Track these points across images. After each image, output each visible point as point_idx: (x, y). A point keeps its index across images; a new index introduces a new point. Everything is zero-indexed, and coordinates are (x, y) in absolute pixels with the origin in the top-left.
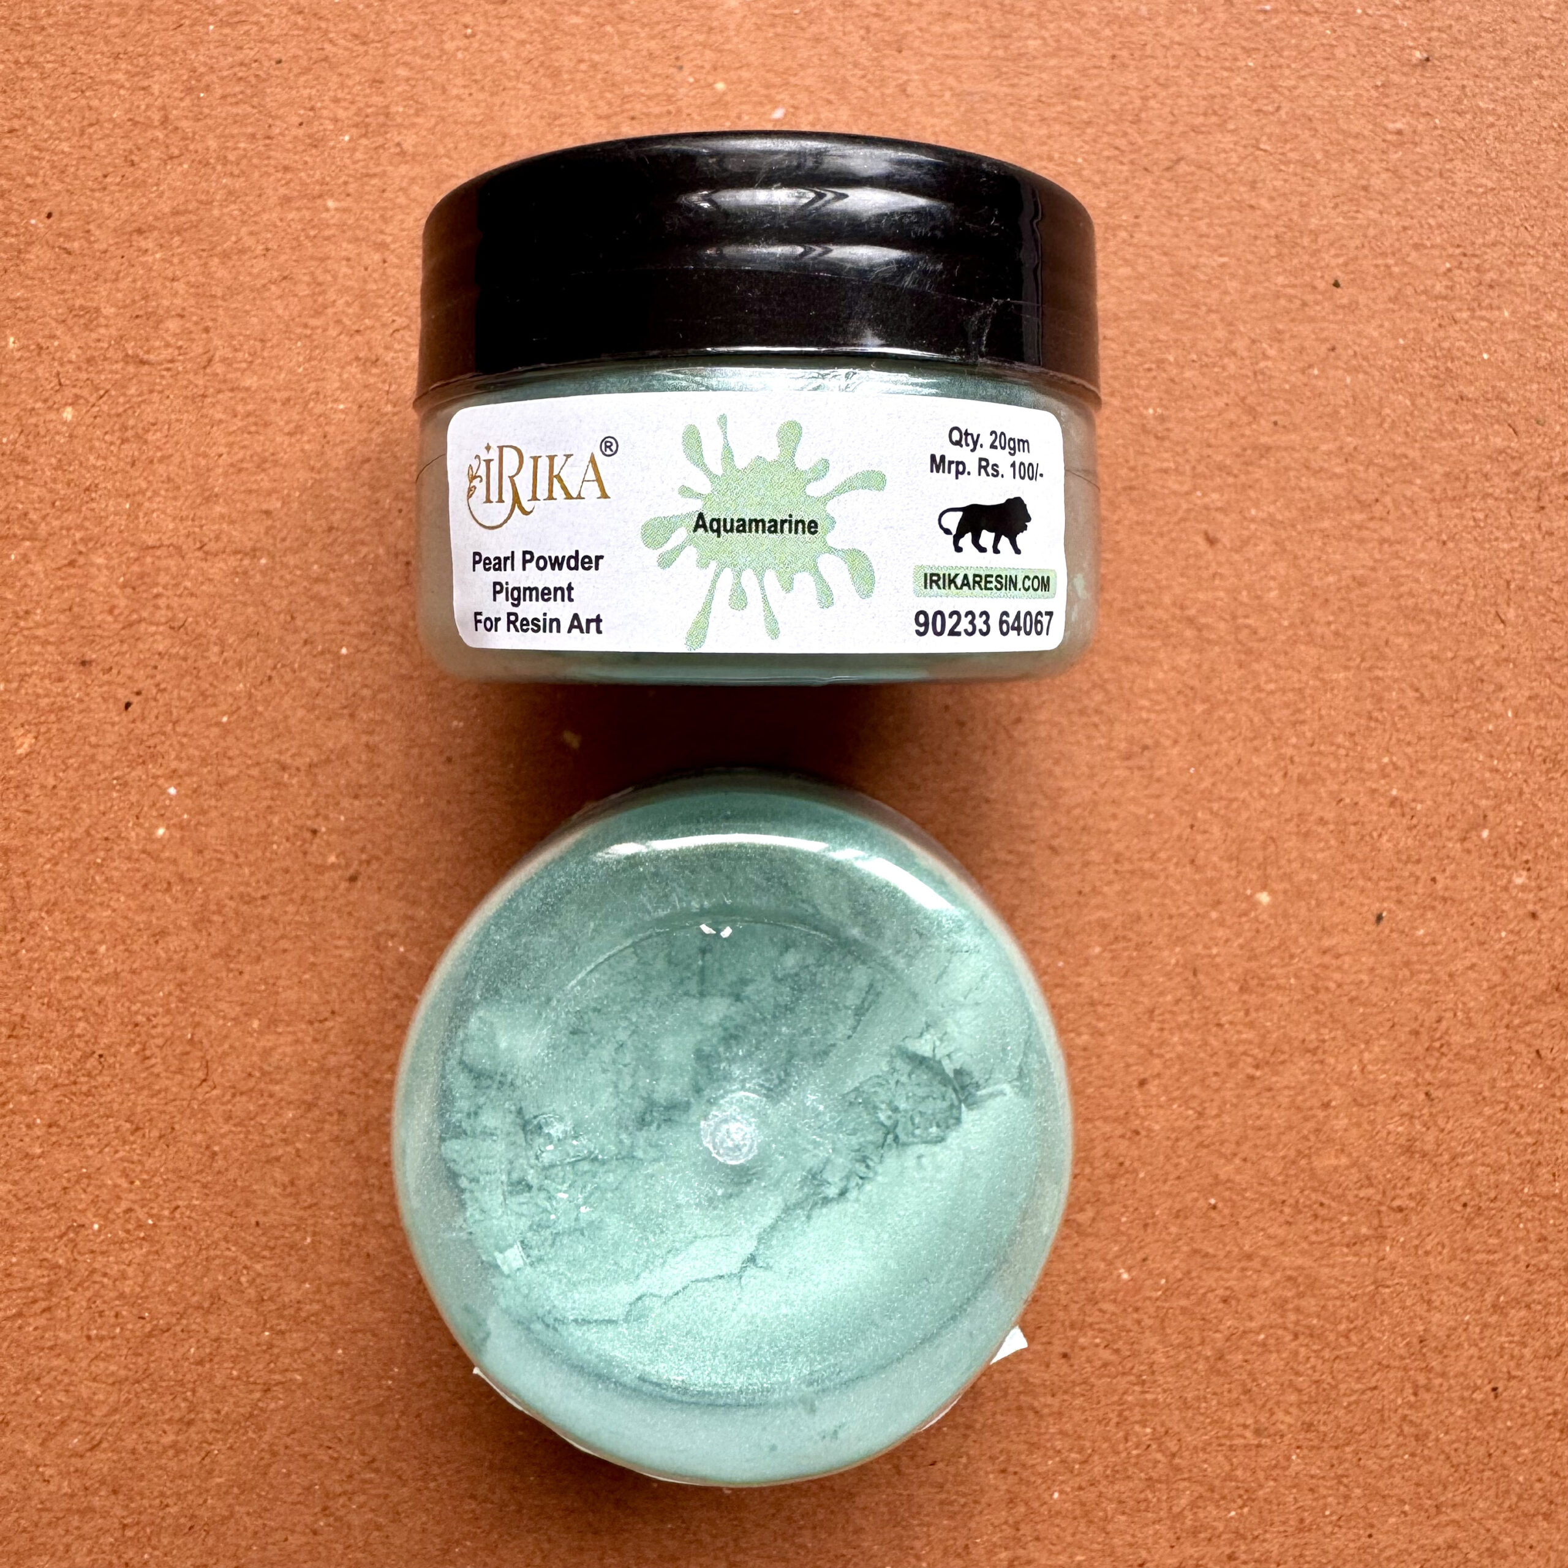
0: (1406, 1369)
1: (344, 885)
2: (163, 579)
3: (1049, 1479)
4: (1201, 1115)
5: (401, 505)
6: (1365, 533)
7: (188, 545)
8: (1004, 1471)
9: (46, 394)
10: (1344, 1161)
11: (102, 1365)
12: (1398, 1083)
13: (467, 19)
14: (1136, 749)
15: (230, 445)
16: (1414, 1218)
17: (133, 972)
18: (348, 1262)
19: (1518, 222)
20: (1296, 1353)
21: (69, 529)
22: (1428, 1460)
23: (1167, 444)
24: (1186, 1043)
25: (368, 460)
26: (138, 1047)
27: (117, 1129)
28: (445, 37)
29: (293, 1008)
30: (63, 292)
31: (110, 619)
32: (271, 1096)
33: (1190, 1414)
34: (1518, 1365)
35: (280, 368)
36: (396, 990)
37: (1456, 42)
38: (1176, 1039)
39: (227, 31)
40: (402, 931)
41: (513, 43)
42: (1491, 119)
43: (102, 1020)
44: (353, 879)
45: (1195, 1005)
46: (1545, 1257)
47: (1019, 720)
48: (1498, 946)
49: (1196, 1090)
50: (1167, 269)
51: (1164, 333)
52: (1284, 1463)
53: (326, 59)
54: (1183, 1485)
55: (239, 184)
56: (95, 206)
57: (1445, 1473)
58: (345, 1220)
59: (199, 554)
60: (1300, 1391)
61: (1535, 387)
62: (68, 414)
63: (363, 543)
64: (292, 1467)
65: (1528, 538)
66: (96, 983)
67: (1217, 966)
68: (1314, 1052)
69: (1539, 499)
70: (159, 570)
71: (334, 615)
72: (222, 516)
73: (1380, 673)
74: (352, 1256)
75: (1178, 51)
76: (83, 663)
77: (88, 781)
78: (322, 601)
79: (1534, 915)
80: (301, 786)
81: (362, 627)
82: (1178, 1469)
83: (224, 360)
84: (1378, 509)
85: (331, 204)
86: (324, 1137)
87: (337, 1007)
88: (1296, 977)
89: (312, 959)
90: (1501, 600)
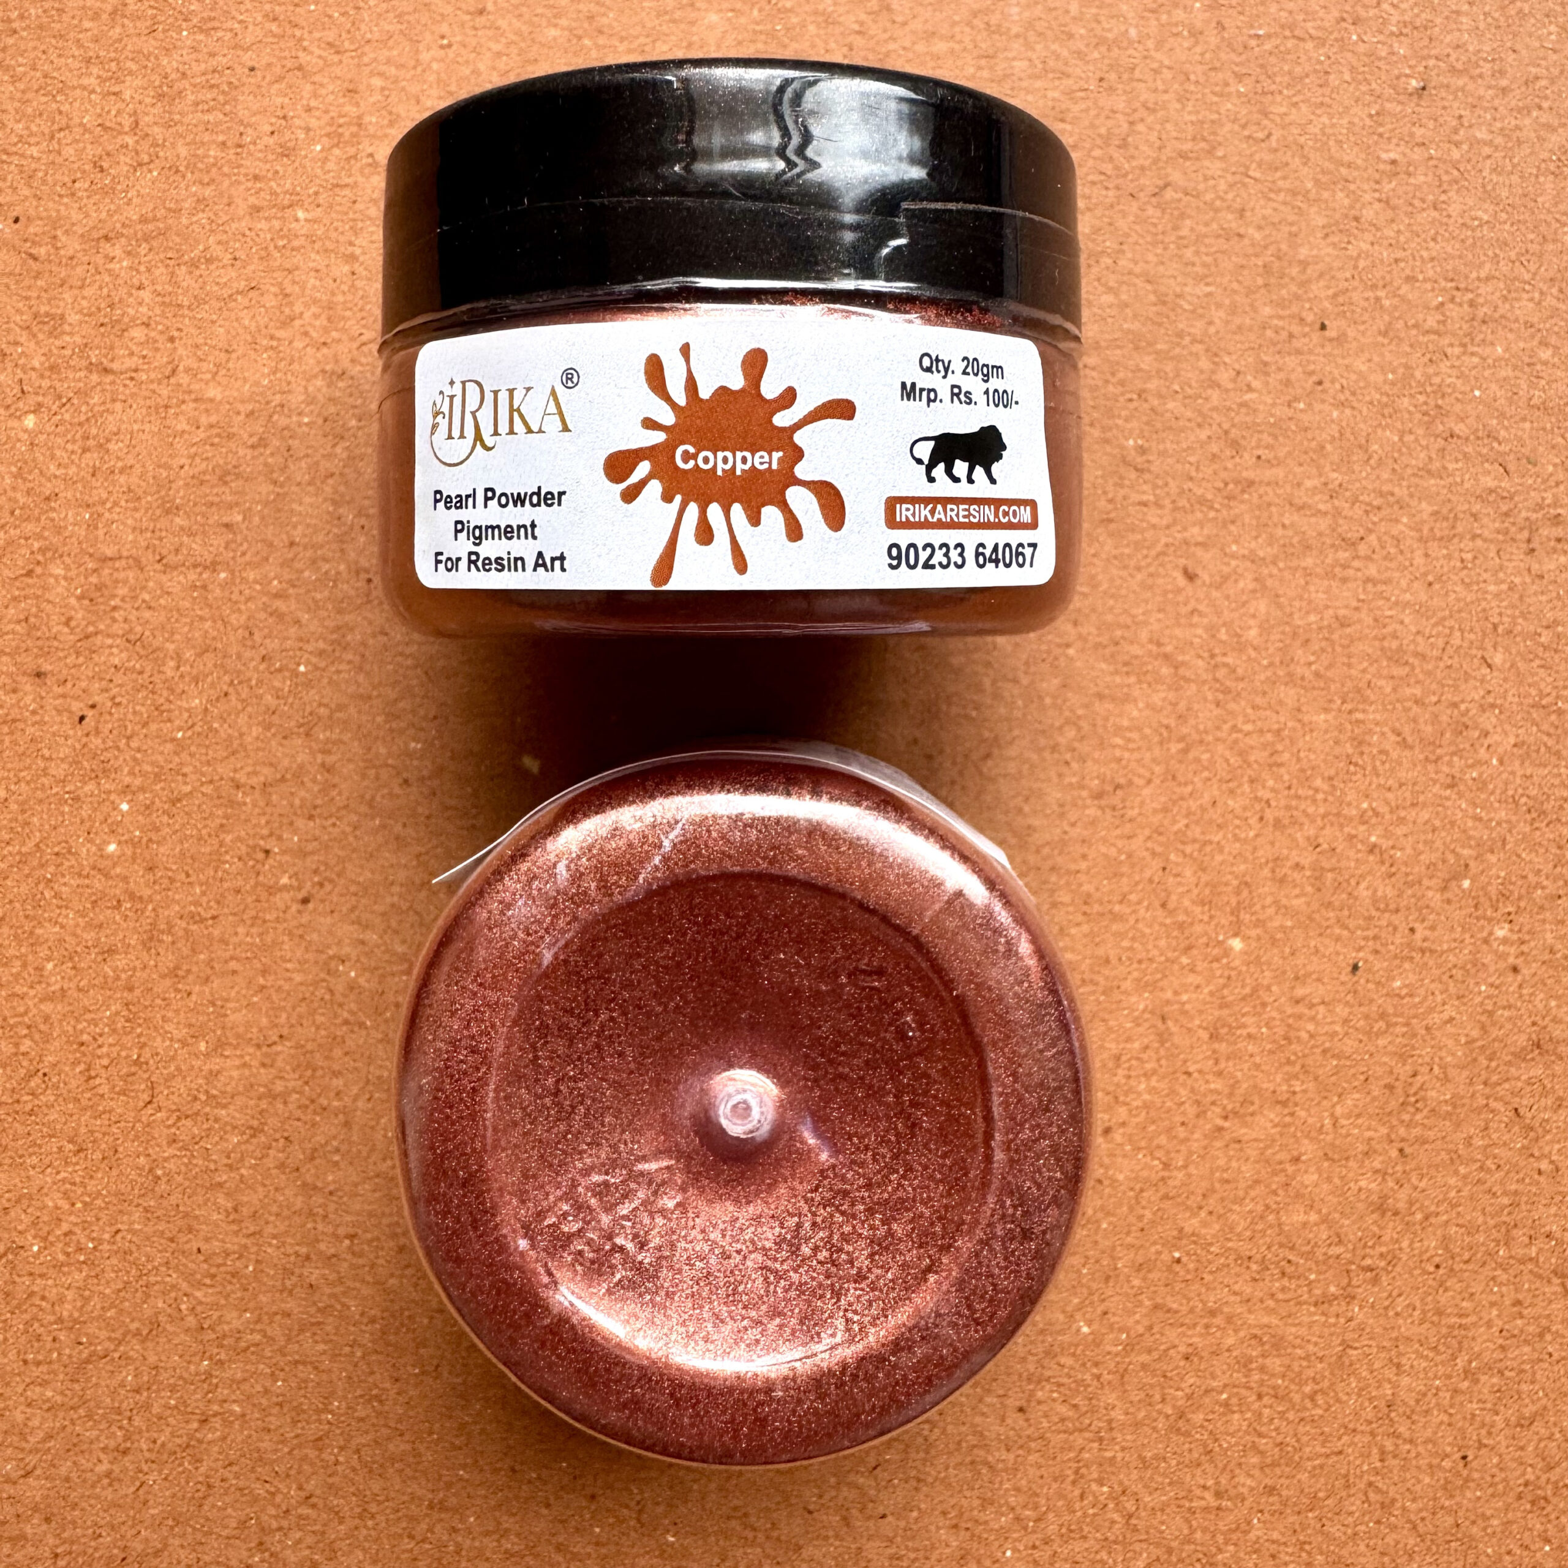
0: (1372, 1434)
1: (295, 907)
2: (122, 591)
3: (1004, 1535)
4: (1166, 1166)
5: (363, 521)
6: (1351, 572)
7: (148, 558)
8: (955, 1526)
9: (9, 401)
10: (1313, 1217)
11: (38, 1389)
12: (1370, 1139)
13: (444, 28)
14: (1109, 788)
15: (193, 457)
16: (1385, 1279)
17: (80, 990)
18: (291, 1292)
19: (1513, 255)
20: (1258, 1415)
21: (27, 539)
22: (1393, 1528)
23: (1147, 476)
24: (1152, 1090)
25: (332, 475)
26: (82, 1067)
27: (60, 1148)
28: (421, 47)
29: (241, 1030)
30: (27, 298)
31: (66, 630)
32: (216, 1120)
33: (1149, 1472)
34: (1489, 1433)
35: (245, 380)
36: (345, 1015)
37: (1453, 70)
38: (1143, 1086)
39: (201, 37)
40: (354, 957)
41: (489, 55)
42: (1487, 151)
43: (47, 1038)
44: (305, 901)
45: (1162, 1052)
46: (1519, 1322)
47: (988, 756)
48: (1478, 1000)
49: (1163, 1140)
50: (1152, 298)
51: (1147, 362)
52: (1243, 1526)
53: (300, 68)
54: (1137, 1547)
55: (208, 192)
56: (63, 213)
57: (1411, 1542)
58: (290, 1251)
59: (158, 567)
60: (1262, 1453)
61: (1527, 425)
62: (30, 421)
63: (326, 560)
64: (227, 1499)
65: (1517, 580)
66: (41, 1001)
67: (1185, 1013)
68: (1284, 1104)
69: (1529, 541)
70: (117, 581)
71: (293, 631)
72: (182, 528)
73: (1359, 716)
74: (295, 1286)
75: (1167, 74)
76: (38, 675)
77: (39, 794)
78: (280, 616)
79: (1515, 970)
80: (255, 806)
81: (321, 645)
82: (1135, 1530)
83: (187, 370)
84: (1363, 549)
85: (301, 214)
86: (269, 1162)
87: (285, 1031)
88: (1267, 1025)
89: (261, 981)
90: (1488, 644)
